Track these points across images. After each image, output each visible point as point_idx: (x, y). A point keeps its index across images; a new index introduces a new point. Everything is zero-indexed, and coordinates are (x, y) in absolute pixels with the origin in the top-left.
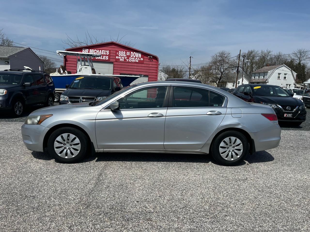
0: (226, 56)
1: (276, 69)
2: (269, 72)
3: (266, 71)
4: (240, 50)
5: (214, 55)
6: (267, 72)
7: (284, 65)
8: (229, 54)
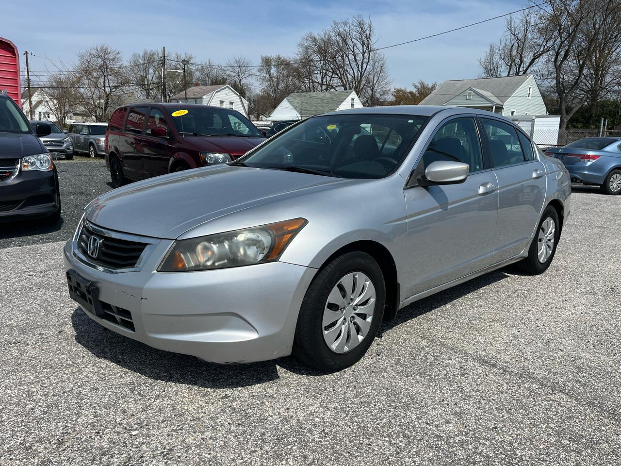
0: (111, 56)
1: (217, 92)
2: (204, 97)
3: (199, 96)
4: (164, 48)
5: (83, 51)
6: (201, 98)
7: (228, 85)
8: (118, 53)
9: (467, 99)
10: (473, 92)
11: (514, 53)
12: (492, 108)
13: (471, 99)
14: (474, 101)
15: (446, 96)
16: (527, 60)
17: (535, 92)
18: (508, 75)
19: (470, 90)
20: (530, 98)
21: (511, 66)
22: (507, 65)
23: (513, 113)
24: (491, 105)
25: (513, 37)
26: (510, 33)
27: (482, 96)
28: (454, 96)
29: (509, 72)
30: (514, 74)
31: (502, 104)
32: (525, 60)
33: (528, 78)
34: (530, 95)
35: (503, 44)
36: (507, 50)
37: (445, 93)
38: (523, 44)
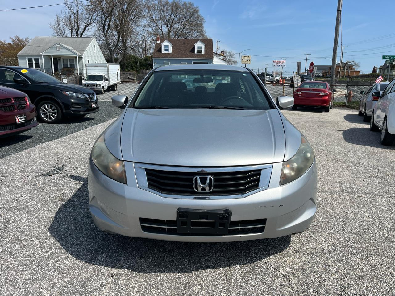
9: (57, 51)
10: (61, 46)
11: (73, 22)
12: (76, 58)
13: (60, 51)
14: (63, 52)
15: (39, 47)
16: (82, 27)
17: (98, 48)
18: (71, 36)
19: (58, 44)
20: (96, 52)
21: (72, 30)
22: (70, 29)
23: (88, 61)
24: (75, 55)
25: (70, 11)
26: (67, 8)
27: (68, 49)
28: (48, 48)
29: (72, 34)
30: (76, 36)
31: (81, 55)
32: (81, 27)
33: (92, 39)
34: (96, 51)
35: (64, 15)
36: (67, 19)
37: (38, 45)
38: (77, 16)
